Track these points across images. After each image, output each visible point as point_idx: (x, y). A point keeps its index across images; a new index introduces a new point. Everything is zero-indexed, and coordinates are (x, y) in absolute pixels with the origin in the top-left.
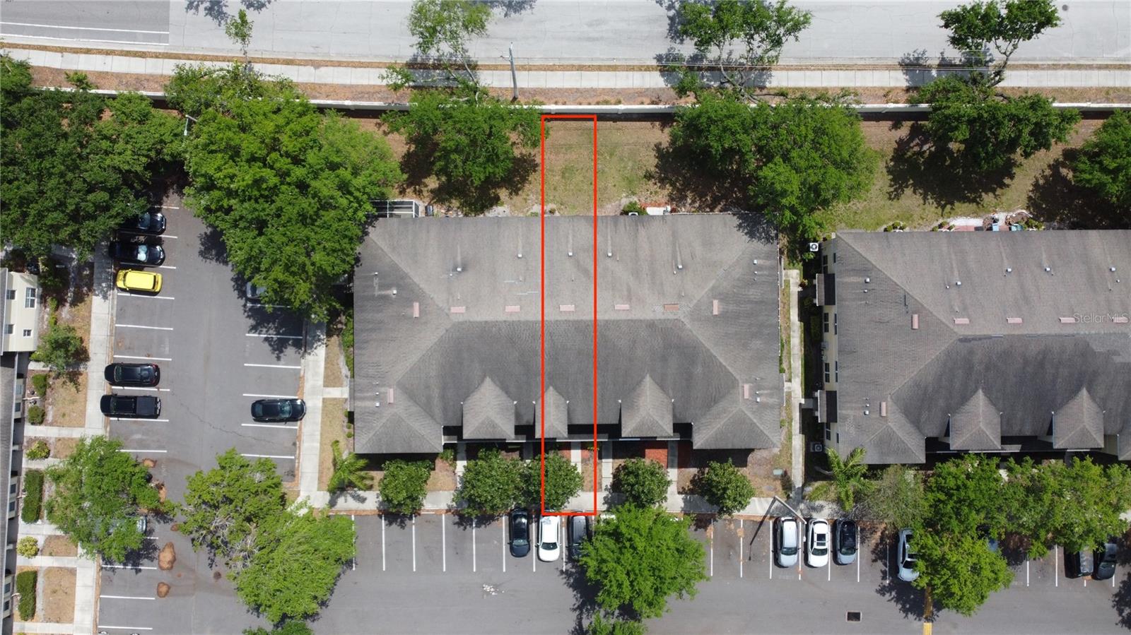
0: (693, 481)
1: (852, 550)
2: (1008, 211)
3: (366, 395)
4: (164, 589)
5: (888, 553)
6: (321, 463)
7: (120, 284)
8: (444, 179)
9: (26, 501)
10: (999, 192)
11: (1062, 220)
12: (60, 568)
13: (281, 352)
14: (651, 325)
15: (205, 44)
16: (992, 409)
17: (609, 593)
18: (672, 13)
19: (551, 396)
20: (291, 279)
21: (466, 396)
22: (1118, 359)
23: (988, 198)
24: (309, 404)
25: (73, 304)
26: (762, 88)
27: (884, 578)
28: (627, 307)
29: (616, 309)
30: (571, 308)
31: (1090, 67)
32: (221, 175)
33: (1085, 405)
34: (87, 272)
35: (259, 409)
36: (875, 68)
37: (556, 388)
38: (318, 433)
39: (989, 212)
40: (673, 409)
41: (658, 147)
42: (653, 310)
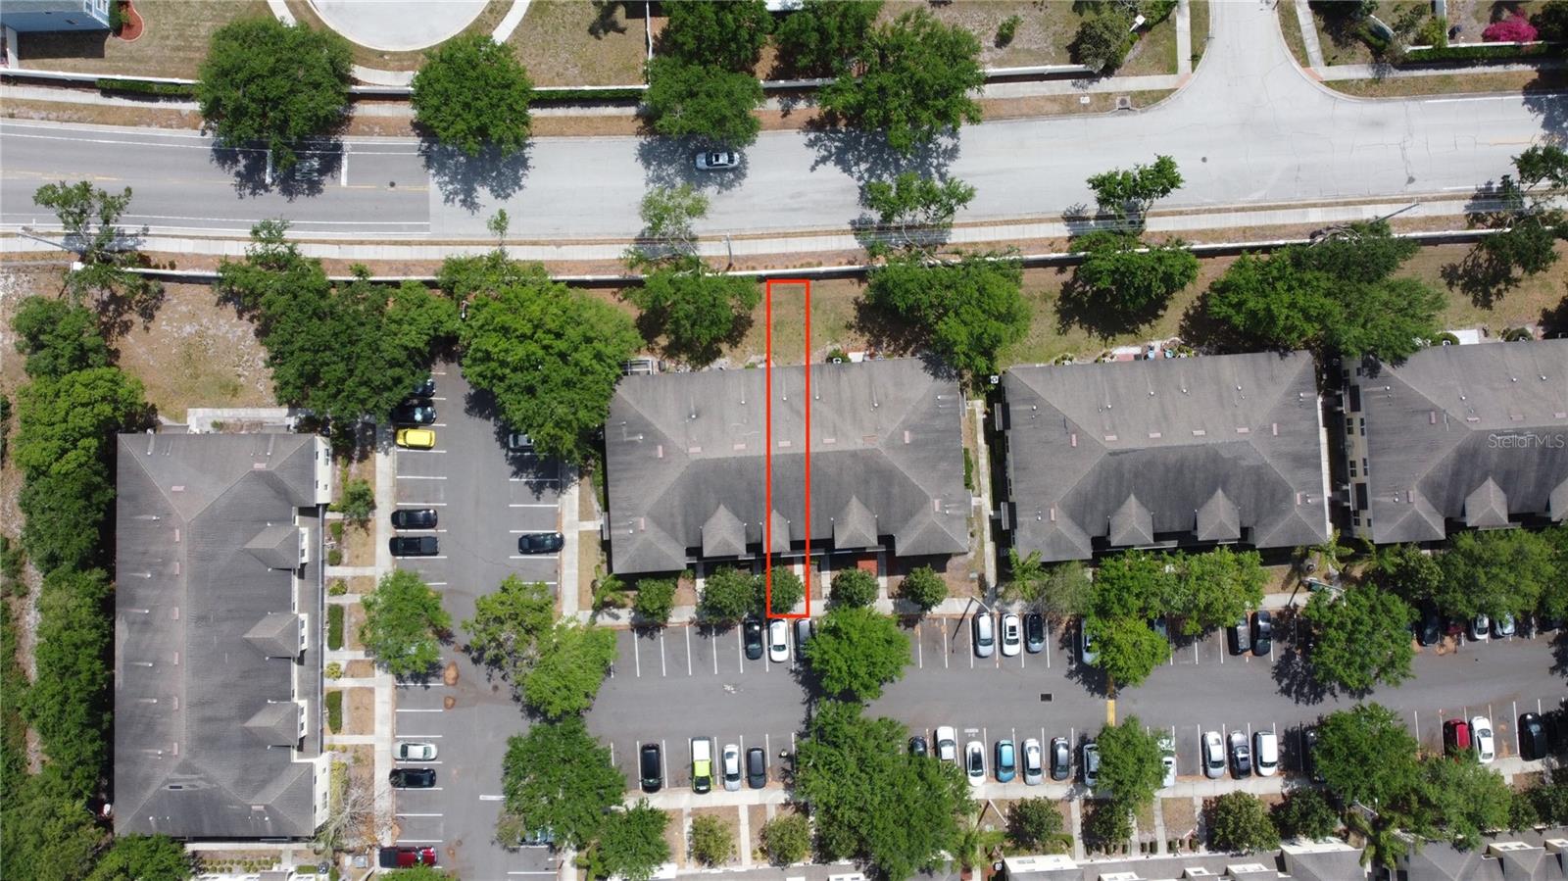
0: (900, 587)
1: (1041, 639)
2: (1163, 339)
3: (622, 524)
4: (450, 702)
5: (1073, 642)
6: (580, 588)
7: (400, 441)
8: (673, 337)
9: (330, 631)
10: (1154, 322)
11: (1210, 344)
12: (361, 688)
13: (540, 493)
14: (854, 455)
15: (461, 231)
16: (1144, 511)
17: (832, 678)
18: (862, 183)
19: (775, 516)
20: (560, 433)
21: (704, 521)
22: (1244, 463)
23: (1144, 328)
24: (567, 537)
25: (360, 460)
26: (943, 244)
27: (1071, 663)
28: (833, 440)
29: (825, 443)
30: (787, 443)
31: (1228, 210)
32: (497, 350)
33: (1221, 503)
34: (370, 433)
35: (526, 544)
36: (1040, 221)
37: (778, 510)
38: (576, 561)
39: (1146, 341)
40: (878, 524)
41: (856, 301)
42: (856, 442)
